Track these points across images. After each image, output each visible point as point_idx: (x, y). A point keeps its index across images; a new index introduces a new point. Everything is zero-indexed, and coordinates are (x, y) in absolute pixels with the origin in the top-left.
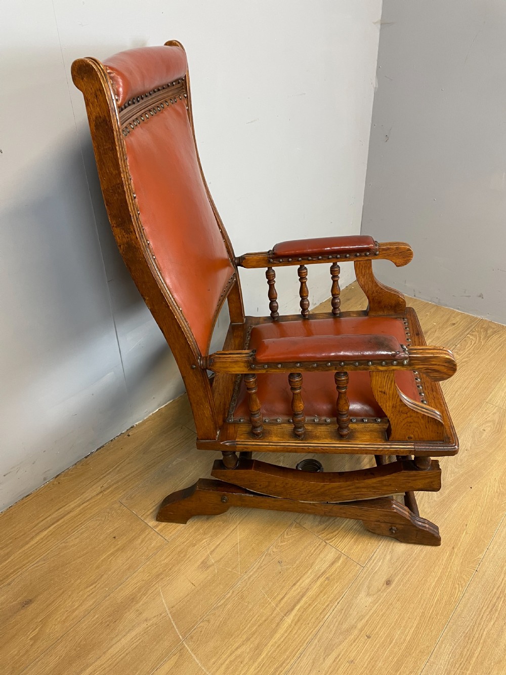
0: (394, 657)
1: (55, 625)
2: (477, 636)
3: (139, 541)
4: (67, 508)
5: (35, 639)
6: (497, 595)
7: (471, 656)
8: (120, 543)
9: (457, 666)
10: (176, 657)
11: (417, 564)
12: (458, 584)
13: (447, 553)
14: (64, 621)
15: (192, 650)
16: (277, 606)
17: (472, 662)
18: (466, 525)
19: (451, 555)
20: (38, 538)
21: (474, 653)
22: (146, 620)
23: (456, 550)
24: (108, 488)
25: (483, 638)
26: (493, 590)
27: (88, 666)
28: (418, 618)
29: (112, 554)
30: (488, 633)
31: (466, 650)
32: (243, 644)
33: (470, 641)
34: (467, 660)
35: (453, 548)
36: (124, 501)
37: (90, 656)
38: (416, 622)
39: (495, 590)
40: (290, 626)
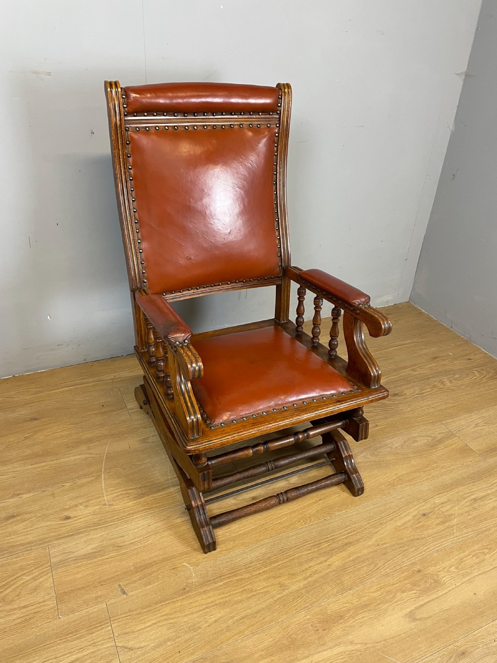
1: (41, 436)
2: (289, 554)
3: (115, 413)
4: (87, 381)
5: (26, 438)
6: (327, 540)
7: (275, 562)
8: (104, 410)
9: (261, 562)
10: (93, 478)
12: (304, 521)
14: (47, 436)
15: (104, 479)
16: (171, 479)
17: (273, 565)
19: (316, 502)
20: (62, 390)
21: (278, 561)
22: (90, 454)
23: (321, 502)
24: (117, 379)
25: (294, 557)
26: (327, 535)
27: (44, 462)
28: (258, 525)
29: (96, 414)
30: (300, 556)
31: (275, 557)
32: (135, 489)
33: (282, 554)
34: (270, 562)
35: (320, 500)
36: (122, 389)
37: (49, 458)
38: (254, 527)
40: (171, 492)
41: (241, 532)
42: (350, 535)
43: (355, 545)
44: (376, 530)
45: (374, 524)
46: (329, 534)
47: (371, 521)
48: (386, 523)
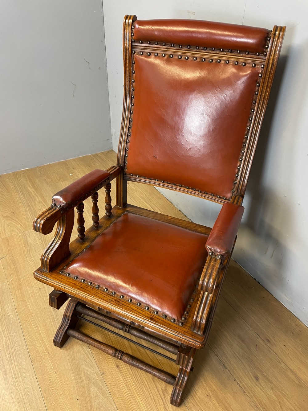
0: (26, 294)
2: (6, 332)
11: (54, 327)
12: (31, 341)
13: (49, 347)
18: (56, 373)
19: (47, 350)
23: (47, 353)
31: (5, 323)
33: (7, 328)
35: (49, 353)
39: (15, 358)
41: (28, 303)
42: (13, 374)
43: (3, 378)
44: (13, 397)
45: (20, 396)
46: (16, 359)
47: (23, 394)
48: (19, 406)
